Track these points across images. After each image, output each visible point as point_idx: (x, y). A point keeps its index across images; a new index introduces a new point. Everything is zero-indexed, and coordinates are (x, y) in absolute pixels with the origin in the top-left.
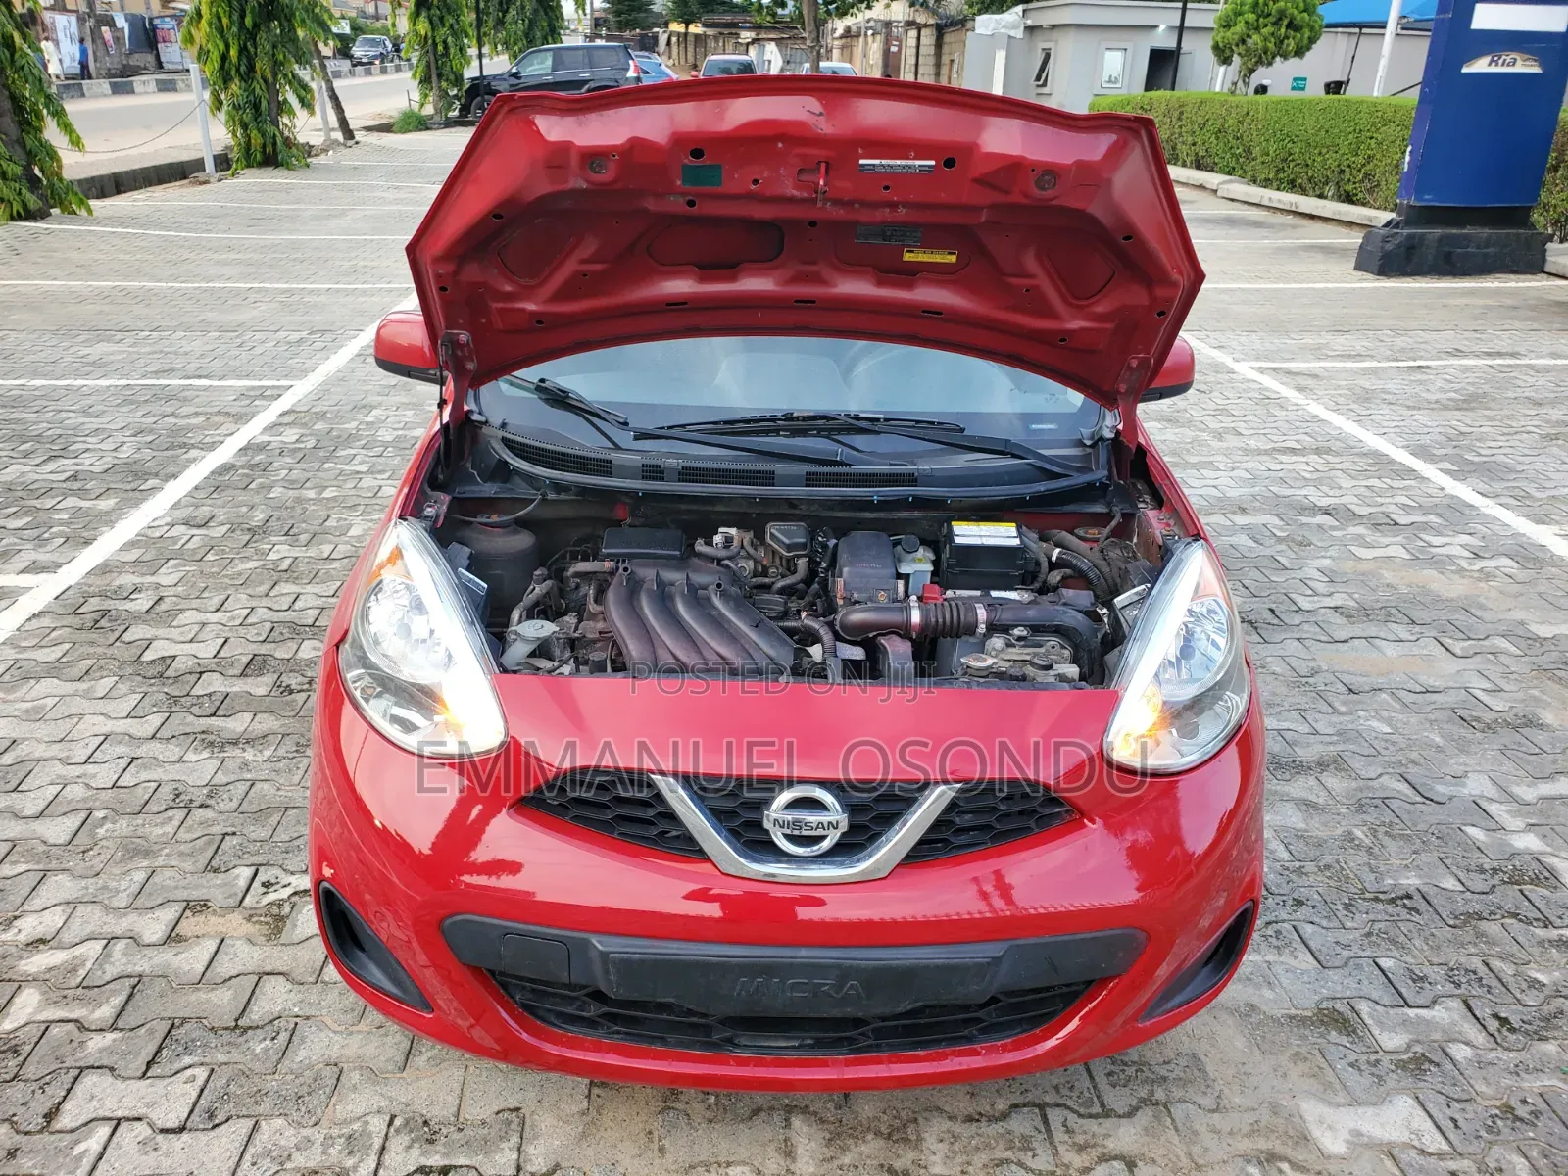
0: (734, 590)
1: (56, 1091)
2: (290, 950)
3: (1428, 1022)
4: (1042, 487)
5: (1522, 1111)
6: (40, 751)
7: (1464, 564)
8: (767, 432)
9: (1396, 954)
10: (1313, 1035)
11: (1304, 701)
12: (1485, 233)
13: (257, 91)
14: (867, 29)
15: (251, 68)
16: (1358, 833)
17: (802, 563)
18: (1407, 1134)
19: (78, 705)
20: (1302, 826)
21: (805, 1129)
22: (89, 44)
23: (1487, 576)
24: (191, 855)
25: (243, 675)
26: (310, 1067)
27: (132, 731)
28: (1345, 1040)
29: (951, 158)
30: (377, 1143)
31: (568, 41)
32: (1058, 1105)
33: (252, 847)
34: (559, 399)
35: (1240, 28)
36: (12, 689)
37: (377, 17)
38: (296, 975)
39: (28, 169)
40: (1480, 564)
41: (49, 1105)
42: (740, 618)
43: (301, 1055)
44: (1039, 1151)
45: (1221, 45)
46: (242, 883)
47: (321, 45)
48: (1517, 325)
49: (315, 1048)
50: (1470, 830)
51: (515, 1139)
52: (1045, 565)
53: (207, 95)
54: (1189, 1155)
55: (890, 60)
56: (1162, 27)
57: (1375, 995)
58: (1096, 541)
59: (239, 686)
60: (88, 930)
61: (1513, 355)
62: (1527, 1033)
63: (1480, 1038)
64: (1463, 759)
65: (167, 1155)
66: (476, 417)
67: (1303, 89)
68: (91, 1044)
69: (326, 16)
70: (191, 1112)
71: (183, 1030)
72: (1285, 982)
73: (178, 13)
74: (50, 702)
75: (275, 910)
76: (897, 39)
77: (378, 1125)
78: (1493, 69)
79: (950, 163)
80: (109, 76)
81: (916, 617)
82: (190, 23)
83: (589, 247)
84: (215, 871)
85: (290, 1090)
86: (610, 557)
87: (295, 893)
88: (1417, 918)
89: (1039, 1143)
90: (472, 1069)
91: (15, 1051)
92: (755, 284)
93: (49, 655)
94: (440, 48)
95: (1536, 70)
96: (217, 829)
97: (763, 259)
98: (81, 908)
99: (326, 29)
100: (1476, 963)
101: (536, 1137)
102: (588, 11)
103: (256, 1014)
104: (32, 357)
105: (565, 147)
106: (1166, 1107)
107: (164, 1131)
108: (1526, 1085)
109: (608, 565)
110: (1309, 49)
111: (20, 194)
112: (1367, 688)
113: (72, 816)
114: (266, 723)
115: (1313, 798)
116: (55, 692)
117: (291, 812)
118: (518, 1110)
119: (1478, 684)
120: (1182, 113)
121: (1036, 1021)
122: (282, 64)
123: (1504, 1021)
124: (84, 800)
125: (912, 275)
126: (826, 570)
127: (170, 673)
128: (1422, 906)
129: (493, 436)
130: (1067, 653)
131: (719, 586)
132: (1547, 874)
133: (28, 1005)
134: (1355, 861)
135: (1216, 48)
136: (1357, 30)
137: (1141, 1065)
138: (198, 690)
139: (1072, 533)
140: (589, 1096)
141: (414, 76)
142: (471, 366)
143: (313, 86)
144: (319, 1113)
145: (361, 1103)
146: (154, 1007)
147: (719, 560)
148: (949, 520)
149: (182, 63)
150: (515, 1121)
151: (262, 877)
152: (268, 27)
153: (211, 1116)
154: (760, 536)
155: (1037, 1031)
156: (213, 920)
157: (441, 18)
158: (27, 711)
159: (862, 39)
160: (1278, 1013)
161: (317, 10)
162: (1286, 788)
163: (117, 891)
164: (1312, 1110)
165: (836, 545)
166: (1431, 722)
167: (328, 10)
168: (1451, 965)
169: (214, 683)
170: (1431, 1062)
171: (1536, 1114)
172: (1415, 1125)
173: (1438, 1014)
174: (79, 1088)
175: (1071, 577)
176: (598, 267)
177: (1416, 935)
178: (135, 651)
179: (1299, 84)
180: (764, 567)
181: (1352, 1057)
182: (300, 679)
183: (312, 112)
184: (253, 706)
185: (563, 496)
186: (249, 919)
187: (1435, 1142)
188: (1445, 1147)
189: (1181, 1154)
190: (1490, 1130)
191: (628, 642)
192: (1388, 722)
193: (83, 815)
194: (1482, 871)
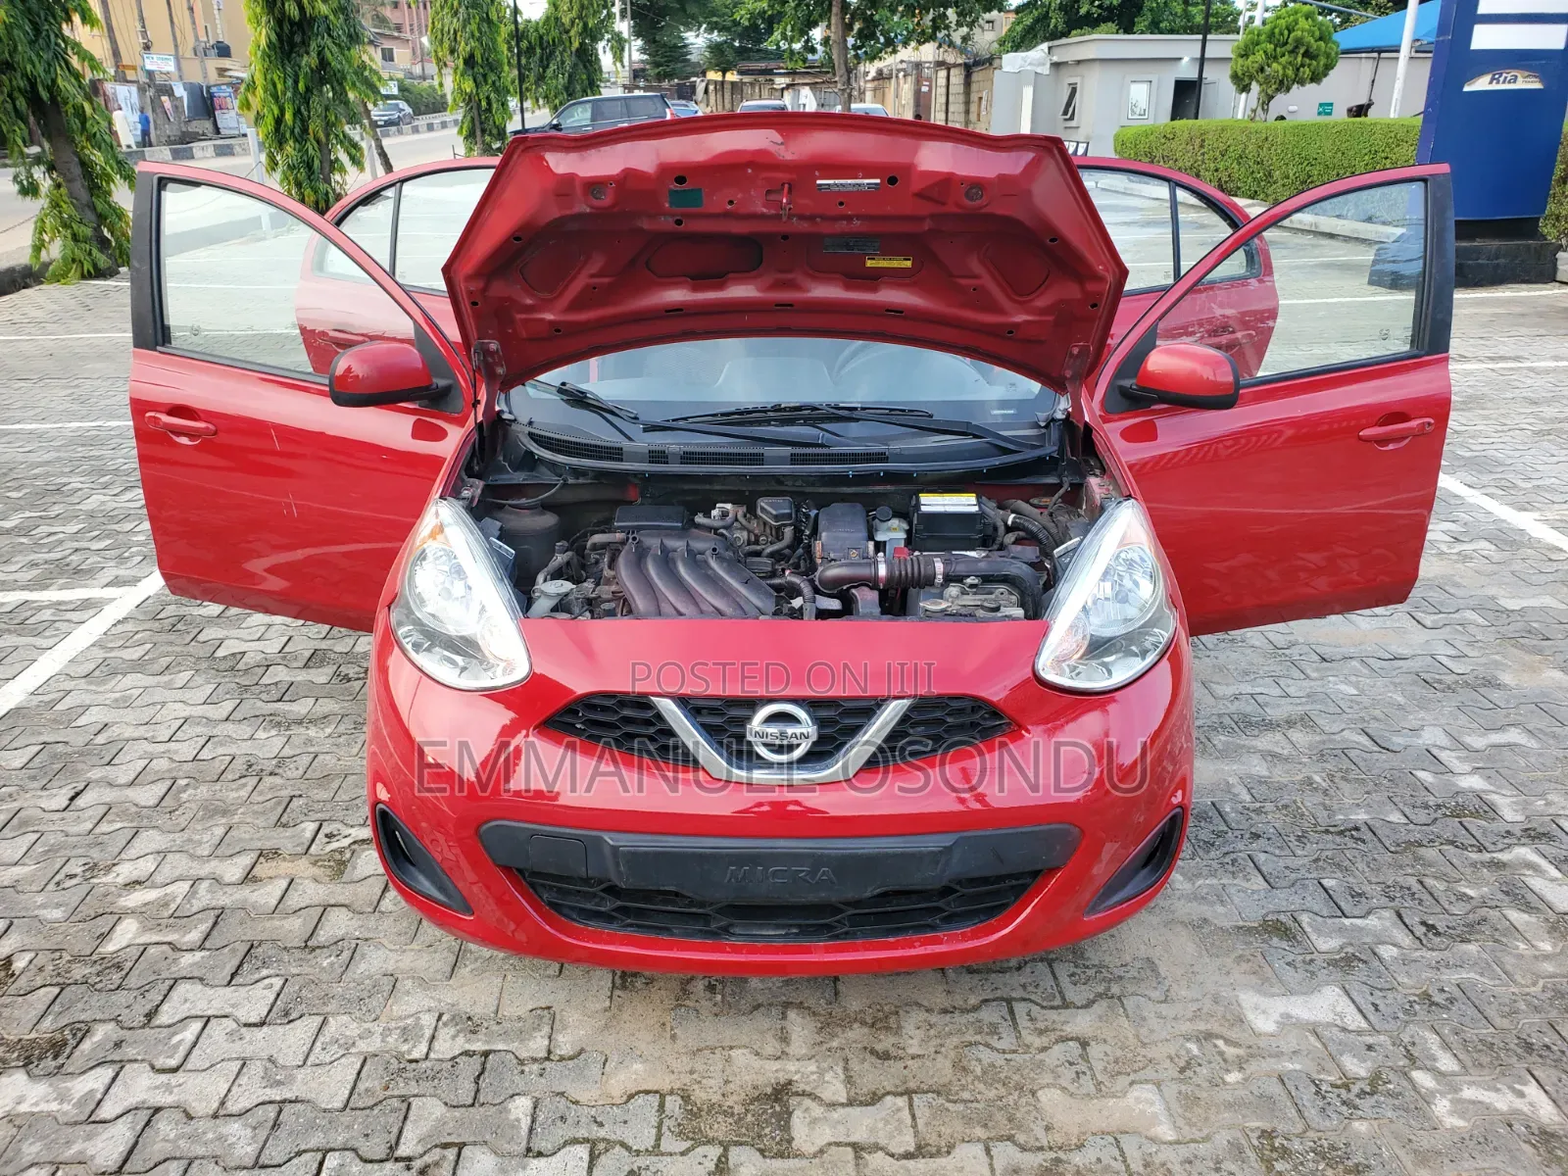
0: (729, 554)
1: (155, 997)
2: (351, 887)
3: (1361, 929)
4: (997, 461)
5: (1438, 998)
6: (129, 732)
7: (1444, 548)
8: (759, 423)
9: (1339, 875)
10: (1256, 942)
11: (1278, 669)
12: (1494, 244)
13: (311, 151)
14: (899, 71)
15: (305, 130)
16: (1317, 778)
17: (788, 532)
18: (1332, 1016)
19: (159, 695)
20: (1265, 773)
21: (799, 1020)
22: (150, 114)
23: (1464, 557)
24: (263, 813)
25: (306, 666)
26: (370, 977)
27: (210, 715)
28: (1284, 944)
29: (894, 176)
30: (428, 1033)
31: (606, 93)
32: (1024, 1000)
33: (316, 806)
34: (578, 399)
35: (1259, 57)
36: (103, 682)
37: (424, 78)
38: (356, 906)
39: (97, 230)
40: (1458, 548)
41: (148, 1007)
42: (732, 577)
43: (361, 968)
44: (1004, 1035)
45: (1240, 73)
46: (309, 835)
47: (370, 106)
48: (1524, 331)
49: (374, 962)
50: (1420, 774)
51: (546, 1029)
52: (1002, 529)
53: (263, 157)
54: (1137, 1036)
55: (921, 101)
56: (1186, 59)
57: (1316, 908)
58: (1046, 507)
59: (301, 676)
60: (177, 873)
61: (1517, 359)
62: (1451, 936)
63: (1406, 940)
64: (1422, 714)
65: (250, 1043)
66: (506, 416)
67: (1330, 114)
68: (182, 960)
69: (375, 79)
70: (270, 1011)
71: (260, 950)
72: (1236, 900)
73: (235, 81)
74: (136, 692)
75: (337, 856)
76: (929, 79)
77: (428, 1020)
78: (1495, 87)
79: (892, 181)
80: (169, 142)
81: (882, 571)
82: (248, 89)
83: (596, 264)
84: (284, 826)
85: (353, 994)
86: (622, 529)
87: (355, 842)
88: (1361, 846)
89: (1005, 1028)
90: (509, 977)
91: (118, 967)
92: (741, 291)
93: (135, 654)
94: (484, 103)
95: (1538, 86)
96: (286, 793)
97: (745, 270)
98: (170, 856)
99: (376, 91)
100: (1412, 881)
101: (565, 1028)
102: (626, 63)
103: (322, 936)
104: (108, 402)
105: (570, 179)
106: (1119, 998)
107: (245, 1025)
108: (1445, 977)
109: (619, 536)
110: (1325, 75)
111: (90, 254)
112: (1339, 657)
113: (159, 784)
114: (327, 706)
115: (1279, 750)
116: (139, 684)
117: (350, 778)
118: (549, 1008)
119: (1442, 651)
120: (1203, 141)
121: (991, 912)
122: (334, 125)
123: (1430, 927)
124: (169, 771)
125: (875, 279)
126: (809, 537)
127: (241, 666)
128: (1368, 836)
129: (521, 432)
130: (1014, 598)
131: (714, 550)
132: (1486, 808)
133: (127, 933)
134: (1310, 802)
135: (1235, 77)
136: (1375, 55)
137: (1100, 967)
138: (265, 680)
139: (1027, 502)
140: (611, 997)
141: (460, 132)
142: (500, 371)
143: (364, 145)
144: (378, 1012)
145: (413, 1004)
146: (234, 932)
147: (716, 530)
148: (917, 493)
149: (238, 128)
150: (547, 1015)
151: (326, 829)
152: (321, 91)
153: (287, 1014)
154: (751, 510)
155: (993, 921)
156: (284, 864)
157: (485, 76)
158: (116, 700)
159: (893, 80)
160: (1227, 924)
161: (366, 73)
162: (1254, 743)
163: (200, 843)
164: (1248, 999)
165: (817, 515)
166: (1395, 685)
167: (376, 73)
168: (1389, 883)
169: (279, 674)
170: (1360, 960)
171: (1452, 1001)
172: (1339, 1009)
173: (1372, 922)
174: (174, 994)
175: (1023, 539)
176: (606, 280)
177: (1359, 860)
178: (208, 650)
179: (1326, 108)
180: (756, 536)
181: (1290, 958)
182: (357, 669)
183: (362, 169)
184: (316, 693)
185: (581, 481)
186: (314, 864)
187: (1355, 1021)
188: (1364, 1025)
189: (1130, 1036)
190: (1406, 1012)
191: (636, 598)
192: (1356, 686)
193: (169, 783)
194: (1426, 807)
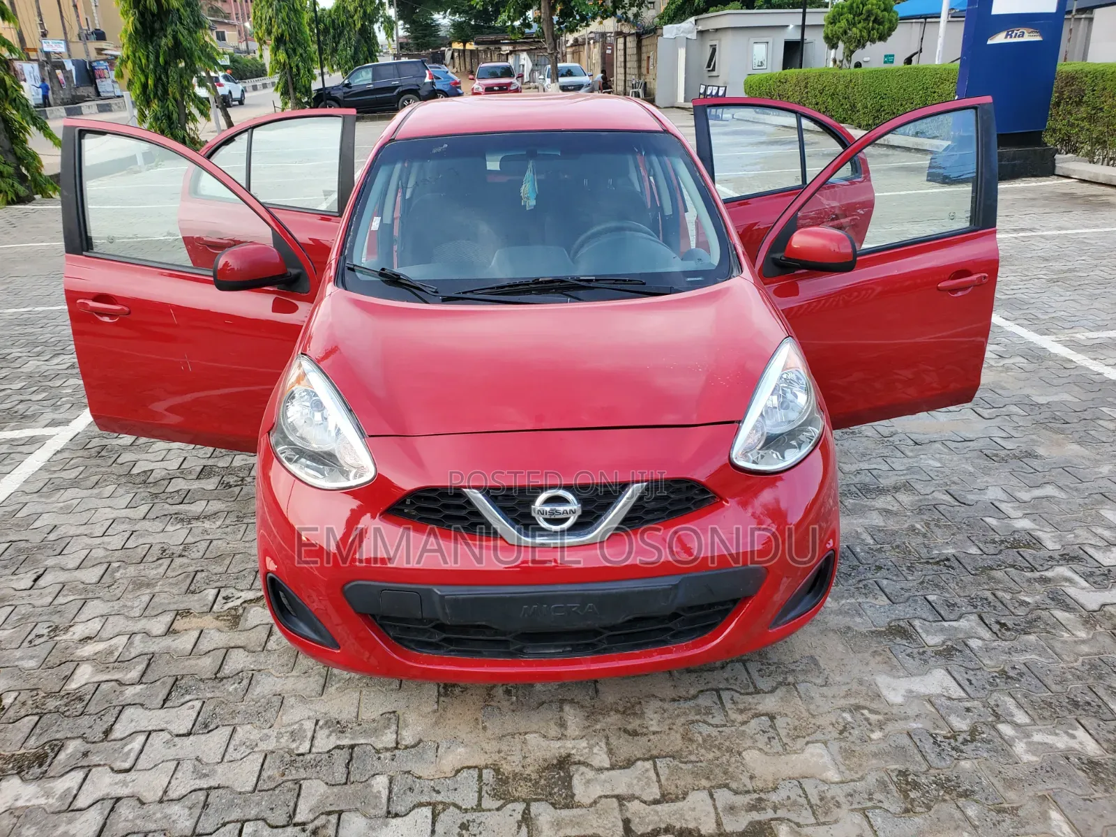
1: (109, 719)
2: (245, 633)
3: (956, 629)
5: (1012, 673)
6: (73, 531)
7: (994, 363)
8: (524, 292)
9: (938, 592)
10: (885, 641)
11: (885, 452)
12: (1013, 150)
13: (170, 107)
14: (590, 39)
15: (165, 92)
16: (918, 526)
18: (940, 689)
19: (92, 503)
20: (882, 524)
21: (572, 711)
22: (48, 83)
23: (1007, 369)
24: (177, 584)
25: (198, 478)
26: (264, 697)
27: (131, 516)
28: (904, 642)
30: (309, 734)
31: (382, 60)
32: (728, 689)
33: (215, 578)
34: (394, 280)
35: (843, 24)
37: (248, 52)
38: (250, 647)
39: (17, 169)
40: (1002, 362)
41: (105, 727)
43: (257, 691)
44: (716, 714)
45: (830, 35)
46: (211, 598)
48: (1035, 210)
49: (266, 686)
50: (988, 520)
51: (394, 728)
53: (136, 112)
54: (808, 710)
55: (606, 60)
56: (791, 26)
57: (924, 616)
59: (196, 485)
60: (117, 630)
61: (1032, 229)
62: (1017, 631)
63: (987, 635)
64: (986, 479)
65: (182, 748)
67: (892, 62)
68: (127, 692)
69: (214, 54)
70: (194, 725)
71: (183, 681)
72: (869, 613)
73: (110, 57)
74: (75, 502)
75: (233, 612)
76: (611, 45)
77: (309, 725)
78: (1009, 40)
80: (64, 103)
82: (121, 64)
84: (193, 593)
85: (253, 710)
87: (246, 602)
88: (952, 571)
89: (716, 710)
90: (364, 692)
91: (80, 699)
93: (71, 474)
94: (294, 70)
95: (1038, 38)
96: (192, 569)
98: (111, 618)
99: (215, 62)
100: (988, 594)
101: (406, 726)
102: (395, 38)
103: (227, 670)
106: (794, 685)
107: (177, 736)
108: (1015, 659)
110: (889, 35)
111: (13, 186)
112: (926, 441)
113: (99, 567)
114: (216, 506)
115: (891, 508)
116: (77, 496)
117: (237, 556)
118: (394, 712)
119: (997, 434)
120: (807, 83)
121: (705, 629)
122: (187, 87)
123: (1003, 625)
124: (105, 557)
127: (150, 480)
128: (956, 564)
132: (1035, 542)
133: (85, 675)
134: (914, 543)
135: (827, 39)
136: (923, 20)
137: (779, 664)
138: (170, 489)
140: (438, 702)
141: (277, 90)
144: (272, 721)
145: (297, 714)
146: (163, 670)
149: (115, 92)
150: (393, 718)
151: (223, 594)
152: (176, 63)
153: (206, 726)
156: (195, 620)
158: (61, 508)
159: (586, 47)
160: (864, 630)
161: (208, 50)
162: (873, 503)
163: (132, 608)
164: (882, 681)
166: (967, 459)
167: (215, 49)
168: (973, 596)
169: (180, 484)
170: (957, 650)
171: (1021, 674)
172: (945, 685)
173: (963, 623)
174: (123, 717)
177: (951, 581)
178: (126, 469)
179: (889, 59)
181: (909, 651)
182: (235, 478)
183: (208, 119)
184: (207, 496)
186: (217, 618)
187: (956, 692)
188: (963, 694)
189: (803, 710)
190: (991, 684)
192: (940, 461)
193: (105, 566)
194: (994, 542)
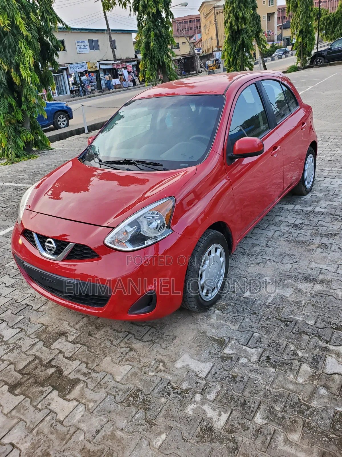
5: (238, 379)
16: (304, 302)
18: (200, 370)
30: (26, 298)
32: (133, 334)
44: (118, 341)
57: (241, 340)
62: (272, 364)
63: (255, 360)
72: (222, 330)
77: (29, 295)
88: (285, 327)
89: (120, 339)
94: (304, 45)
100: (285, 344)
106: (154, 343)
123: (269, 359)
128: (292, 325)
134: (290, 309)
137: (162, 334)
141: (296, 55)
157: (306, 36)
168: (276, 342)
170: (232, 359)
171: (241, 381)
172: (204, 370)
173: (252, 350)
177: (278, 331)
187: (203, 374)
188: (204, 377)
189: (144, 353)
194: (329, 322)
